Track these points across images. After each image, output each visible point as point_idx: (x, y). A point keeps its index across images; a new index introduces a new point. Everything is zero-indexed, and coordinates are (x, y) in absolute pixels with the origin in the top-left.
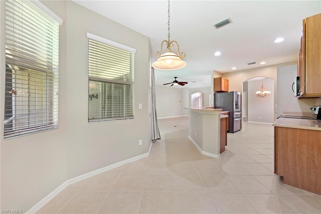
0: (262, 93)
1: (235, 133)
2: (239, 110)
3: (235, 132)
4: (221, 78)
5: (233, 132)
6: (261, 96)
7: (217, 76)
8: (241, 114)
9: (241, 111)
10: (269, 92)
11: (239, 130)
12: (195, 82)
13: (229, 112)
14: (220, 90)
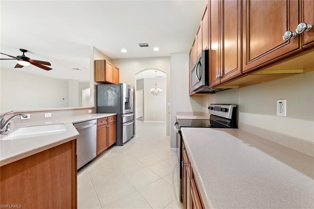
0: (155, 90)
1: (124, 146)
2: (132, 110)
3: (125, 143)
4: (105, 61)
5: (122, 145)
6: (155, 94)
7: (99, 58)
8: (134, 116)
9: (134, 112)
10: (161, 90)
11: (132, 137)
12: (77, 69)
13: (115, 114)
14: (104, 81)
